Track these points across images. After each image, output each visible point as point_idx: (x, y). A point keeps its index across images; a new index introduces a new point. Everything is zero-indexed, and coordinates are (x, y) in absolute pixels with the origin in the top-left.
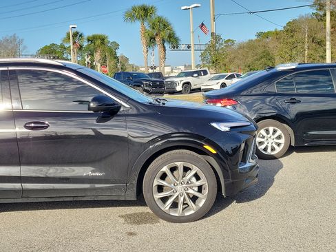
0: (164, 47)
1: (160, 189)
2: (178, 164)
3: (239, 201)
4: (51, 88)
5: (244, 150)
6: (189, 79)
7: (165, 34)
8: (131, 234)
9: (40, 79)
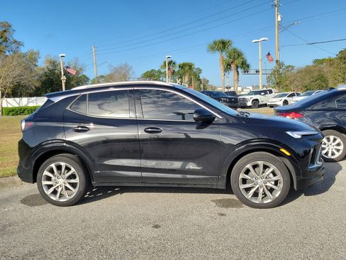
0: (238, 72)
1: (244, 181)
2: (259, 162)
3: (307, 194)
4: (154, 103)
5: (313, 154)
6: (257, 97)
7: (238, 62)
8: (222, 215)
9: (145, 96)
